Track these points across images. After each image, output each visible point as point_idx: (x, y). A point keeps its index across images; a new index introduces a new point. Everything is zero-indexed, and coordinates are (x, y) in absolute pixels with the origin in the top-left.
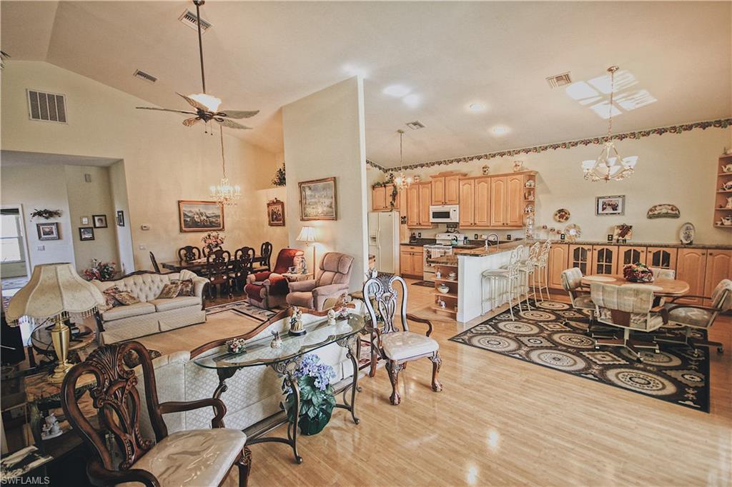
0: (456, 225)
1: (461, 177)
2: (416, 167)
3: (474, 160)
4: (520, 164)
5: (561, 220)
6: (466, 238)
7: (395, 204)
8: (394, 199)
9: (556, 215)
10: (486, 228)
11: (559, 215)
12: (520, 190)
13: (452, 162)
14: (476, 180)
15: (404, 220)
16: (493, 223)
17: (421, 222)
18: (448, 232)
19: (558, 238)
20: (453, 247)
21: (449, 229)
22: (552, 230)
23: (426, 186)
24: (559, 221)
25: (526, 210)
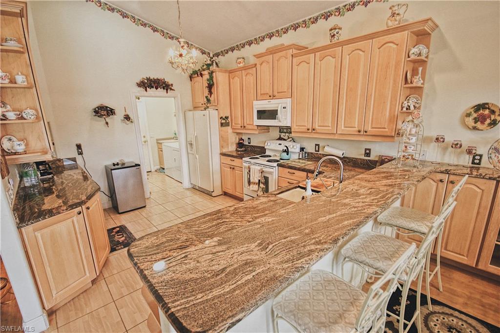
0: (287, 130)
1: (295, 51)
2: (243, 46)
3: (319, 21)
4: (401, 11)
5: (479, 125)
6: (302, 149)
7: (212, 99)
8: (211, 93)
9: (468, 115)
10: (332, 137)
11: (475, 115)
12: (398, 64)
13: (286, 31)
14: (318, 54)
15: (225, 122)
16: (342, 128)
17: (245, 125)
18: (280, 139)
19: (467, 160)
20: (278, 165)
21: (282, 135)
22: (457, 145)
23: (250, 71)
24: (475, 128)
25: (406, 105)
